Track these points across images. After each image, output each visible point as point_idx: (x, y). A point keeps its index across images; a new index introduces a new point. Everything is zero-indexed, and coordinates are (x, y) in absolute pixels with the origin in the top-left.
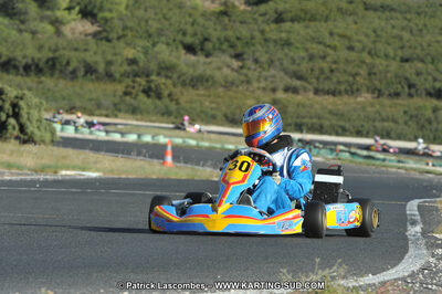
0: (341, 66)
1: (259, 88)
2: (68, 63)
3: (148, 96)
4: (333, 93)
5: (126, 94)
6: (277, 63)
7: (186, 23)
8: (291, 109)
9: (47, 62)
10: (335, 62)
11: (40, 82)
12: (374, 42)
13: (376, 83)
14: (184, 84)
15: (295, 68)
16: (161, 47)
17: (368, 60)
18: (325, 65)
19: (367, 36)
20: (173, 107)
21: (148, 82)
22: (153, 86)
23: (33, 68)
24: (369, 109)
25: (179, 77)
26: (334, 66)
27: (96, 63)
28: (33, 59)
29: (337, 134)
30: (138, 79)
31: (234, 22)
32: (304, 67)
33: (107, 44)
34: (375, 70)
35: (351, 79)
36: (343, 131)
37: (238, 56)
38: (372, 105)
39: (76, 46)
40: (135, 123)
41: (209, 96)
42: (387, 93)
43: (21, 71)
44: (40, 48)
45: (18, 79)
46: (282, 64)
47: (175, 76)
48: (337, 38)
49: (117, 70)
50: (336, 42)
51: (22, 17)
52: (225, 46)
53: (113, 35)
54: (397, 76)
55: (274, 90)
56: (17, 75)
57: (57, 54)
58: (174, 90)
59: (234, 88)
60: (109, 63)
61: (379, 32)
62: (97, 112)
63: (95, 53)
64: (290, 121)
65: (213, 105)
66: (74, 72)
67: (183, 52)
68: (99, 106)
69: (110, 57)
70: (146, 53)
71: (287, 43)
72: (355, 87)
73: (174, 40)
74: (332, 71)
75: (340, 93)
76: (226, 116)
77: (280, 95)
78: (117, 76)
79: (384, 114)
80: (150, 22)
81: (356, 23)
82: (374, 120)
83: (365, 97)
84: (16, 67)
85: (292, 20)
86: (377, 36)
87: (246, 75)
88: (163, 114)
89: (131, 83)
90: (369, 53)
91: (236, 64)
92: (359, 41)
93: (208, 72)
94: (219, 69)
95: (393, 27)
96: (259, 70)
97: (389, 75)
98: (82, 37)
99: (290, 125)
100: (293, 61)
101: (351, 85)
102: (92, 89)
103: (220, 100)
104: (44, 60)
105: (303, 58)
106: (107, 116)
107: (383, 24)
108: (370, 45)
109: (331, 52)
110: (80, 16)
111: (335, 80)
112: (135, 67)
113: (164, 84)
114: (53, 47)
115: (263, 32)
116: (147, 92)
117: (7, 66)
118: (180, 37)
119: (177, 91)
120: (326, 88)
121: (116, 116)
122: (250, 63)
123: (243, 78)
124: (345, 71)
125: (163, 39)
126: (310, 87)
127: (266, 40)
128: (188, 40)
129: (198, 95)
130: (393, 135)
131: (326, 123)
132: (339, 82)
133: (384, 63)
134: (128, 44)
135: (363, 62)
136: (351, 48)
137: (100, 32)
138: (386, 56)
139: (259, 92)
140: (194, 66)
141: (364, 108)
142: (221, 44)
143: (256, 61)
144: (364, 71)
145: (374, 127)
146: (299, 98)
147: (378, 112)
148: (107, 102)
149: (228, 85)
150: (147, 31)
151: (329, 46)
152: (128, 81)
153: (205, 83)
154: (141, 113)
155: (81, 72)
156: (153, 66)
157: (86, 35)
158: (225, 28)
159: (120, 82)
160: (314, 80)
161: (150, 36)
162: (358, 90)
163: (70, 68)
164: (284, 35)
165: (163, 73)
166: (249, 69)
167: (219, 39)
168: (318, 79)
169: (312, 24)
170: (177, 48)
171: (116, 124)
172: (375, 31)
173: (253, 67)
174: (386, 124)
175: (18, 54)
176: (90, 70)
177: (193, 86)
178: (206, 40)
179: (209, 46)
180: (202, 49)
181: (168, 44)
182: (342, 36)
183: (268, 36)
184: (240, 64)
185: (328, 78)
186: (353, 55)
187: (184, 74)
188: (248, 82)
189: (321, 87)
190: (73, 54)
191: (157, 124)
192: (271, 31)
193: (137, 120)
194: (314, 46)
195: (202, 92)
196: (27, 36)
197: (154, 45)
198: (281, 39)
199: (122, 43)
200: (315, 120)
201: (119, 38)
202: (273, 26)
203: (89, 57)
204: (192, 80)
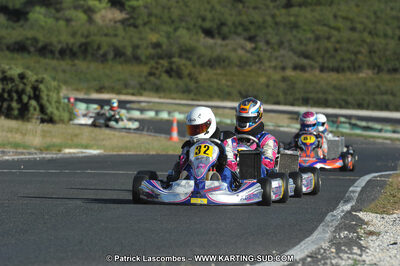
0: (344, 45)
1: (270, 67)
2: (99, 48)
3: (171, 76)
4: (337, 70)
5: (151, 74)
6: (286, 44)
7: (205, 10)
8: (300, 85)
9: (80, 46)
10: (338, 42)
11: (74, 65)
12: (375, 23)
13: (376, 60)
14: (202, 65)
15: (303, 48)
16: (182, 32)
17: (369, 39)
18: (329, 45)
19: (368, 17)
20: (192, 85)
21: (171, 63)
22: (174, 67)
23: (68, 52)
24: (370, 84)
25: (199, 58)
26: (338, 46)
27: (124, 47)
28: (67, 44)
29: (341, 107)
30: (161, 61)
31: (248, 7)
32: (311, 47)
33: (135, 30)
34: (376, 48)
35: (353, 57)
36: (346, 105)
37: (251, 39)
38: (372, 80)
39: (106, 31)
40: (157, 100)
41: (226, 75)
42: (385, 68)
43: (57, 55)
44: (74, 34)
45: (54, 63)
46: (291, 45)
47: (195, 58)
48: (340, 20)
49: (143, 53)
50: (340, 24)
51: (58, 6)
52: (240, 30)
53: (140, 22)
54: (395, 53)
55: (283, 69)
56: (53, 58)
57: (89, 40)
58: (193, 70)
59: (248, 68)
60: (136, 47)
61: (379, 14)
62: (124, 91)
63: (124, 38)
64: (298, 95)
65: (229, 83)
66: (104, 56)
67: (203, 35)
68: (126, 86)
69: (136, 41)
70: (168, 37)
71: (295, 26)
72: (357, 64)
73: (194, 25)
74: (336, 50)
75: (343, 70)
76: (240, 93)
77: (289, 73)
78: (143, 58)
79: (383, 88)
80: (172, 10)
81: (357, 6)
82: (374, 94)
83: (365, 74)
84: (52, 52)
85: (300, 5)
86: (378, 17)
87: (259, 56)
88: (184, 92)
89: (154, 65)
90: (370, 33)
91: (249, 45)
92: (361, 23)
93: (225, 54)
94: (235, 50)
95: (392, 9)
96: (270, 50)
97: (388, 53)
98: (112, 23)
99: (298, 99)
100: (301, 42)
101: (353, 62)
102: (120, 70)
103: (235, 78)
104: (78, 44)
105: (310, 39)
106: (133, 94)
107: (383, 6)
108: (371, 26)
109: (335, 33)
110: (109, 5)
111: (338, 58)
112: (159, 50)
113: (184, 65)
114: (86, 33)
115: (273, 16)
116: (169, 72)
117: (44, 50)
118: (199, 22)
119: (195, 71)
120: (331, 65)
121: (141, 95)
122: (262, 45)
123: (256, 58)
124: (348, 50)
125: (184, 24)
126: (316, 65)
127: (276, 24)
128: (207, 25)
129: (216, 74)
130: (391, 106)
131: (330, 97)
132: (342, 60)
133: (383, 41)
134: (152, 30)
135: (364, 41)
136: (353, 29)
137: (127, 19)
138: (386, 36)
139: (270, 71)
140: (211, 48)
141: (365, 83)
142: (236, 27)
143: (268, 43)
144: (364, 50)
145: (375, 100)
146: (307, 75)
147: (378, 87)
148: (133, 83)
149: (243, 65)
150: (170, 18)
151: (334, 28)
152: (152, 63)
153: (222, 64)
154: (164, 91)
155: (111, 55)
156: (175, 49)
157: (115, 22)
158: (240, 14)
159: (146, 63)
160: (320, 59)
161: (173, 22)
162: (360, 67)
163: (101, 52)
164: (292, 19)
165: (184, 55)
166: (261, 50)
167: (234, 24)
168: (323, 57)
169: (318, 8)
170: (197, 33)
171: (139, 102)
172: (375, 13)
173: (265, 48)
174: (385, 97)
175: (54, 40)
176: (119, 54)
177: (211, 67)
178: (223, 24)
179: (225, 30)
180: (219, 33)
181: (188, 29)
182: (346, 18)
183: (278, 20)
184: (253, 45)
185: (333, 57)
186: (355, 36)
187: (203, 56)
188: (260, 62)
189: (326, 64)
190: (104, 38)
191: (178, 101)
192: (281, 15)
193: (160, 97)
194: (320, 28)
195: (219, 71)
196: (62, 23)
197: (176, 30)
198: (290, 23)
199: (147, 29)
200: (320, 95)
201: (145, 24)
202: (283, 11)
203: (118, 42)
204: (210, 61)
